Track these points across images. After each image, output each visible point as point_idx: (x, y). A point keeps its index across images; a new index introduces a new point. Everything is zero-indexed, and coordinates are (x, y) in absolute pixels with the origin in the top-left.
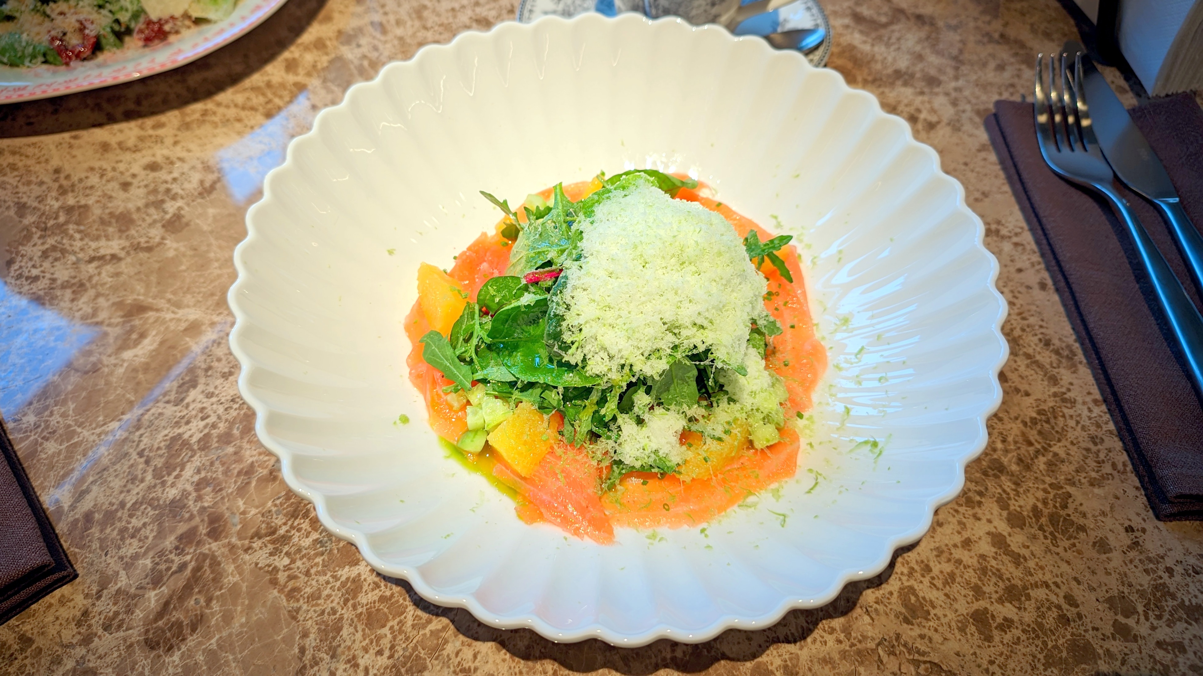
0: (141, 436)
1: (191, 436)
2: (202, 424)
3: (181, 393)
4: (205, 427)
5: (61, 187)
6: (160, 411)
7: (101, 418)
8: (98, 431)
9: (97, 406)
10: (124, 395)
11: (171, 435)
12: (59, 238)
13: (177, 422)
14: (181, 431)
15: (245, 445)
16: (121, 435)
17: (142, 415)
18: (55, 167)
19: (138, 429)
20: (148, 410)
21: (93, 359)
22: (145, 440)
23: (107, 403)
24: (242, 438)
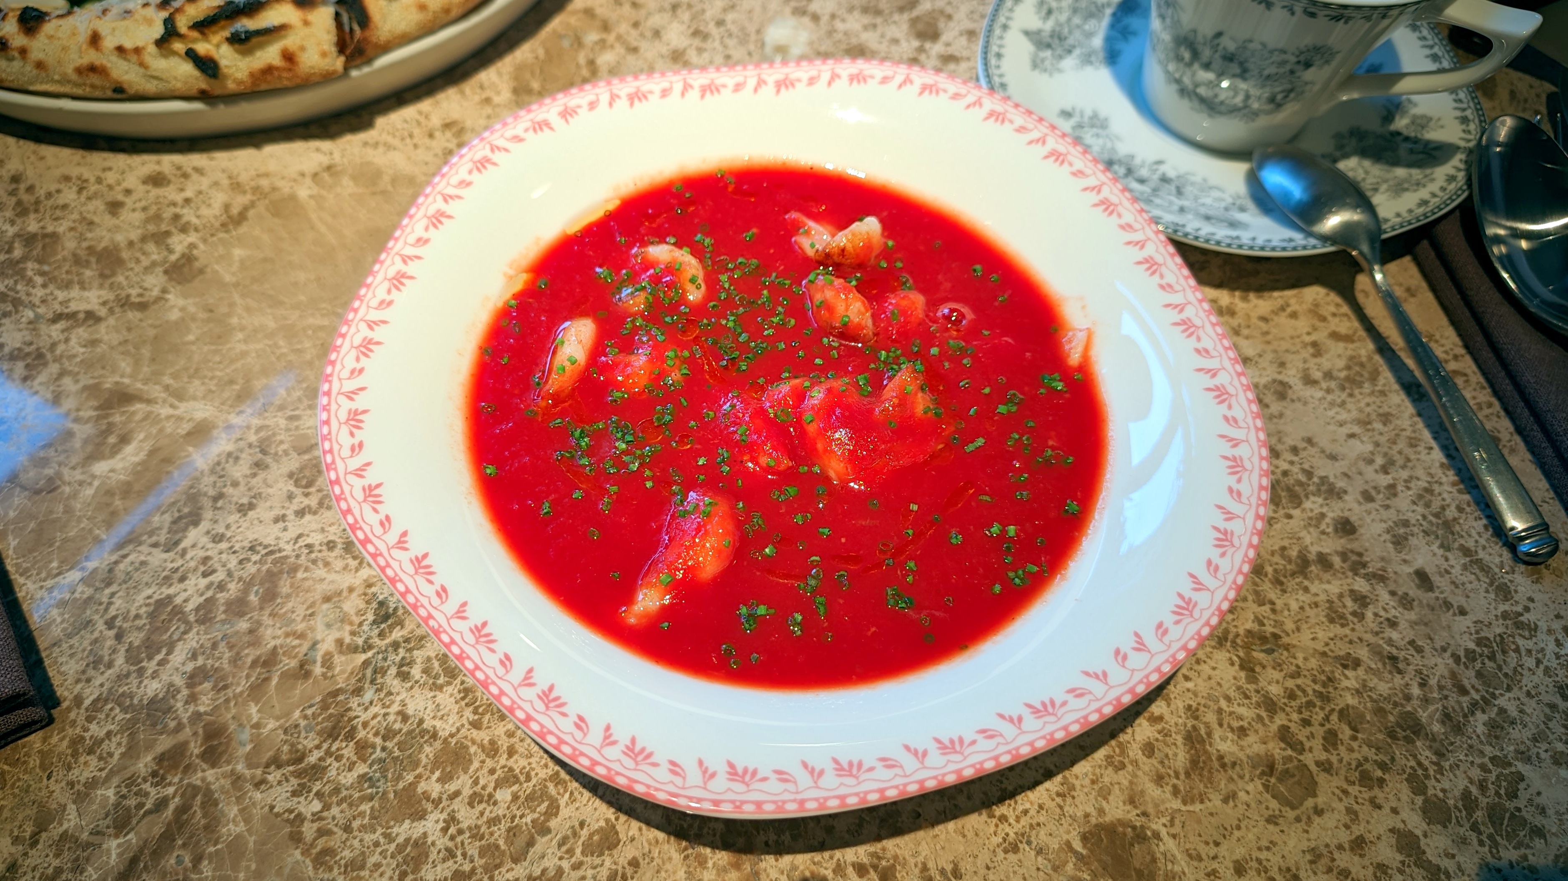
0: (113, 595)
1: (186, 601)
2: (203, 582)
3: (176, 532)
4: (208, 587)
5: (19, 203)
6: (142, 558)
7: (55, 564)
8: (49, 583)
9: (51, 546)
10: (90, 531)
11: (156, 597)
12: (11, 282)
13: (166, 578)
14: (171, 591)
15: (266, 620)
16: (83, 592)
17: (116, 563)
18: (12, 172)
19: (109, 585)
20: (125, 556)
21: (49, 472)
22: (118, 602)
23: (65, 540)
24: (262, 609)
